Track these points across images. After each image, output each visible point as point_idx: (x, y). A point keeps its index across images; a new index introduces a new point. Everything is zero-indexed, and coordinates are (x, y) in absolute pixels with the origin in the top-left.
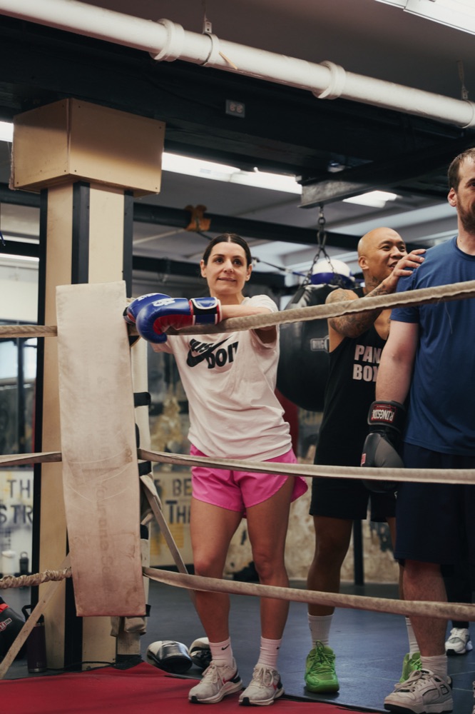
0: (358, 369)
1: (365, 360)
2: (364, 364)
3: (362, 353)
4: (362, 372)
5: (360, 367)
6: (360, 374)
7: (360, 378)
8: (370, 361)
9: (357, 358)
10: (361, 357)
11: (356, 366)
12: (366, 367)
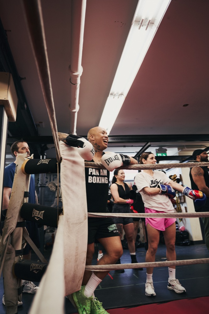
0: (90, 178)
1: (93, 174)
2: (93, 176)
3: (91, 171)
4: (92, 179)
5: (91, 177)
6: (91, 180)
7: (91, 182)
8: (95, 174)
9: (90, 174)
10: (91, 173)
11: (89, 177)
12: (94, 177)
